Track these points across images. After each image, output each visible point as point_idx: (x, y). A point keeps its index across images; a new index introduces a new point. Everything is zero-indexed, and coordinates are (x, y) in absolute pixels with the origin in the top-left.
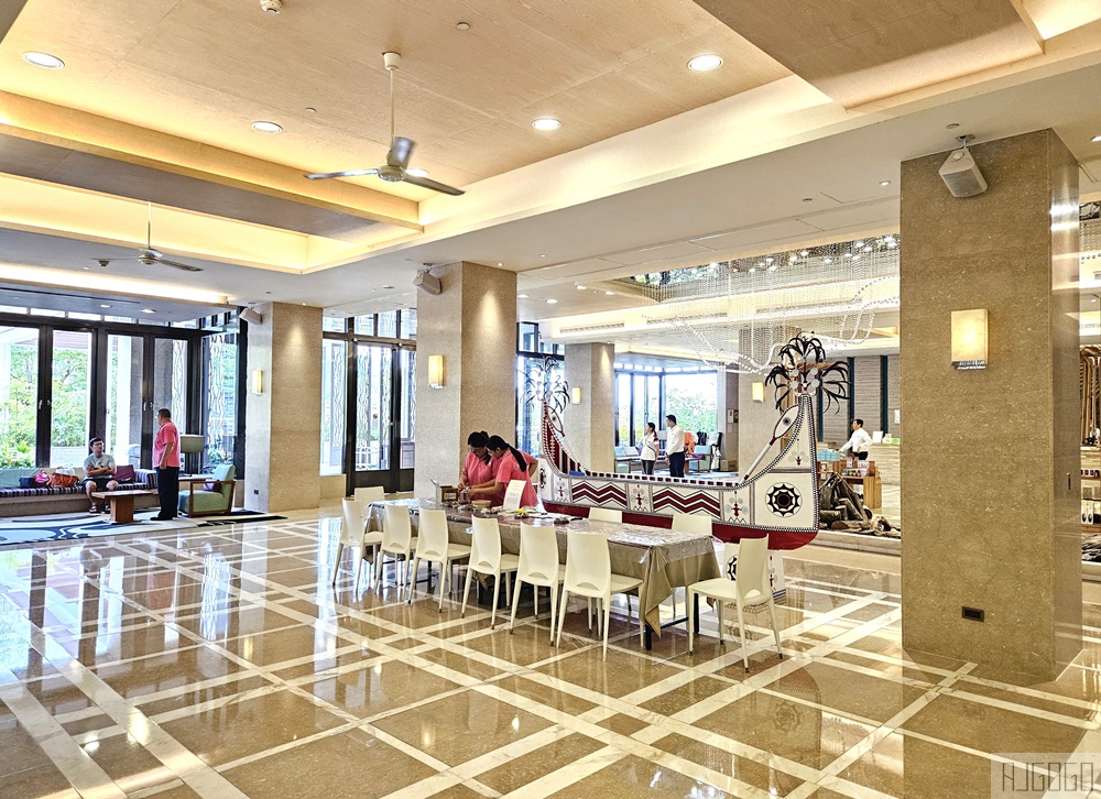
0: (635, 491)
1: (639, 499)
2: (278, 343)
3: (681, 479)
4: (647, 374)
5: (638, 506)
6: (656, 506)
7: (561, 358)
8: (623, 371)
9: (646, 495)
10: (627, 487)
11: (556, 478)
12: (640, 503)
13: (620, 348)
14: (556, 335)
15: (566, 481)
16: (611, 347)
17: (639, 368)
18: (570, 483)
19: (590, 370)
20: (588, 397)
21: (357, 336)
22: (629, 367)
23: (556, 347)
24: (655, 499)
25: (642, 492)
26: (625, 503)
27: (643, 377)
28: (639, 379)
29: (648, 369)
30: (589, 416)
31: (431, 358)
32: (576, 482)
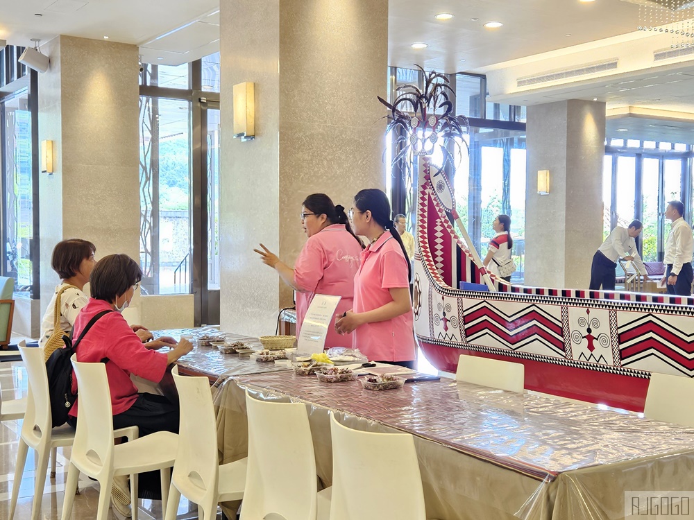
0: (581, 321)
1: (590, 338)
2: (71, 97)
3: (684, 298)
4: (662, 156)
5: (588, 353)
6: (623, 354)
7: (521, 127)
8: (625, 151)
9: (603, 329)
10: (565, 313)
11: (437, 297)
12: (591, 347)
13: (614, 109)
14: (512, 88)
15: (452, 301)
16: (599, 107)
17: (649, 145)
18: (460, 305)
19: (564, 142)
20: (562, 185)
21: (206, 94)
22: (633, 144)
23: (514, 110)
24: (622, 338)
25: (596, 323)
26: (562, 346)
27: (656, 161)
28: (650, 165)
29: (665, 147)
30: (564, 213)
31: (235, 87)
32: (470, 303)
